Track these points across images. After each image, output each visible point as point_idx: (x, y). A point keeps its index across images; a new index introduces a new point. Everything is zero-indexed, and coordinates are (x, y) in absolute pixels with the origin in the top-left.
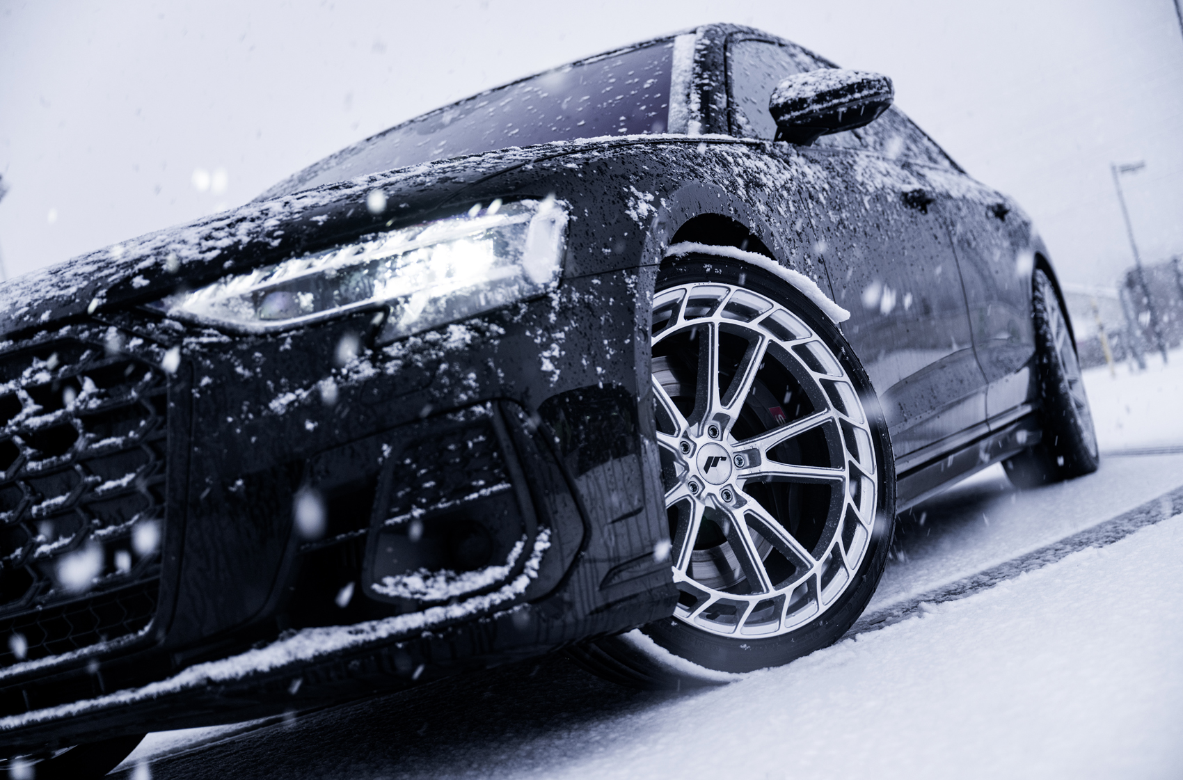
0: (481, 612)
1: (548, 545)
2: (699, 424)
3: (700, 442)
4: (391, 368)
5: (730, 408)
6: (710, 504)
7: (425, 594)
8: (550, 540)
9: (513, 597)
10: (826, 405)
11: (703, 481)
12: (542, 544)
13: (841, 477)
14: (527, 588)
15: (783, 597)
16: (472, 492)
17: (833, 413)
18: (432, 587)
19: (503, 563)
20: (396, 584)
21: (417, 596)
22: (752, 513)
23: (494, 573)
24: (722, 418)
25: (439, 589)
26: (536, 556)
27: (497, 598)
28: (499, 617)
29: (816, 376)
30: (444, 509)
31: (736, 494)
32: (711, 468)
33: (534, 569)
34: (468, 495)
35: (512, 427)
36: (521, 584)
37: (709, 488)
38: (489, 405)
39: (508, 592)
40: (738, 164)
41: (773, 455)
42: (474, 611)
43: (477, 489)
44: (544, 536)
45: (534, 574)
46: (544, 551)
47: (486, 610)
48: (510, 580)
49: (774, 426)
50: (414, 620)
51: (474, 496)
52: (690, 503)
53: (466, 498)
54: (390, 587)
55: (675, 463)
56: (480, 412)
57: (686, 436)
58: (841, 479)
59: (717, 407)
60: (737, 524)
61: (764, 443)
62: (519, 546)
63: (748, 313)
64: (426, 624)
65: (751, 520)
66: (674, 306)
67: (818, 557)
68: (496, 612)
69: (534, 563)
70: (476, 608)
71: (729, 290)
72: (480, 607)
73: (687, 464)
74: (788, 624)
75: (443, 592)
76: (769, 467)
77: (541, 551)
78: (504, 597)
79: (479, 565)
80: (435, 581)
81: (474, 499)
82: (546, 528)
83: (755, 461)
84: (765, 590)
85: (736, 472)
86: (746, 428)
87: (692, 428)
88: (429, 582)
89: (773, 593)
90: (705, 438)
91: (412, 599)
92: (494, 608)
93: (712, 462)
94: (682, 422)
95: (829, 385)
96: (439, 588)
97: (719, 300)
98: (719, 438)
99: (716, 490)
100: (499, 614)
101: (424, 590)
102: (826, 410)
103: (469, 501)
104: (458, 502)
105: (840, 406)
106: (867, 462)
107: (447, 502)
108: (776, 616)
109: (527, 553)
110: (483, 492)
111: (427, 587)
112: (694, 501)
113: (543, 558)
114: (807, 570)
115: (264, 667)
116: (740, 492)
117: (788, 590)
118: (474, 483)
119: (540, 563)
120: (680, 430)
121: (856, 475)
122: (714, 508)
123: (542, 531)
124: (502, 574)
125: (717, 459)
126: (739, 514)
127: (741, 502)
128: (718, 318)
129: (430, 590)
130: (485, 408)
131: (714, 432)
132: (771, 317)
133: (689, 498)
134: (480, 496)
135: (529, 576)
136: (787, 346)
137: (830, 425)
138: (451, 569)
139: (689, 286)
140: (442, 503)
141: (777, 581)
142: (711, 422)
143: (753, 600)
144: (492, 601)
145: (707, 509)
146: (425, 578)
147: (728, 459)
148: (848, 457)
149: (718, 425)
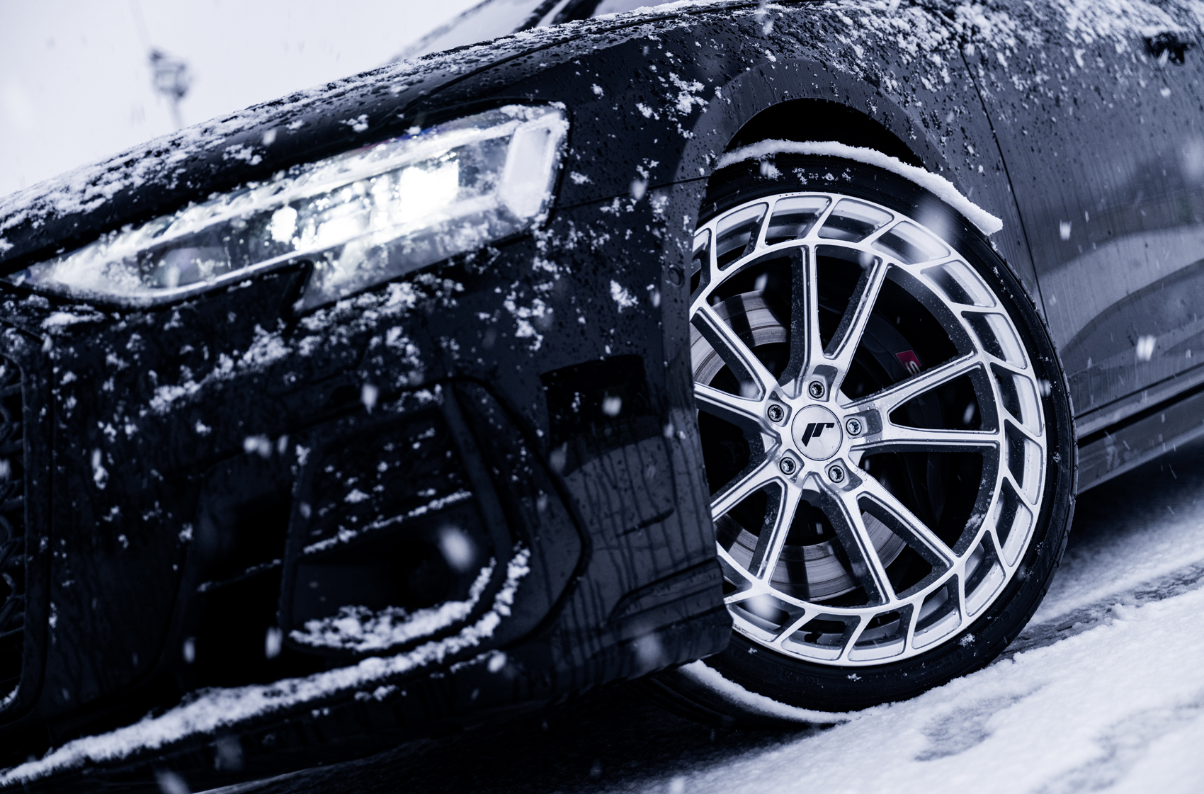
0: (432, 664)
1: (525, 570)
2: (796, 380)
3: (796, 405)
4: (306, 345)
5: (836, 357)
6: (812, 485)
7: (360, 642)
8: (529, 564)
9: (476, 642)
11: (802, 456)
12: (518, 569)
13: (994, 442)
14: (496, 630)
15: (910, 608)
16: (419, 506)
17: (982, 357)
18: (372, 632)
19: (465, 597)
20: (323, 631)
21: (349, 645)
22: (869, 497)
23: (454, 610)
25: (380, 635)
26: (510, 586)
27: (454, 644)
28: (457, 670)
29: (956, 309)
30: (382, 529)
31: (849, 471)
32: (812, 439)
33: (505, 604)
34: (413, 509)
35: (472, 416)
36: (488, 624)
37: (810, 466)
38: (438, 388)
39: (470, 636)
40: (861, 26)
41: (900, 416)
42: (423, 663)
43: (426, 501)
44: (521, 559)
45: (505, 611)
46: (521, 579)
47: (440, 661)
48: (473, 618)
49: (903, 376)
50: (345, 678)
51: (422, 510)
52: (780, 488)
53: (411, 514)
54: (315, 634)
55: (762, 435)
56: (426, 399)
57: (774, 396)
58: (995, 446)
59: (817, 356)
60: (847, 512)
61: (886, 402)
63: (859, 229)
64: (359, 683)
65: (867, 505)
66: (753, 227)
67: (960, 553)
68: (454, 663)
69: (507, 595)
70: (425, 660)
71: (830, 200)
72: (432, 657)
73: (778, 434)
74: (916, 644)
75: (384, 638)
76: (892, 433)
77: (517, 580)
78: (464, 643)
79: (433, 602)
80: (377, 623)
81: (421, 515)
82: (523, 547)
83: (875, 426)
84: (884, 600)
85: (848, 442)
87: (784, 388)
88: (368, 626)
89: (895, 603)
90: (805, 398)
91: (343, 649)
92: (450, 658)
93: (813, 431)
94: (769, 381)
95: (978, 321)
96: (382, 633)
97: (817, 213)
98: (825, 397)
99: (821, 468)
100: (457, 666)
101: (359, 636)
102: (972, 353)
103: (414, 518)
104: (400, 518)
105: (992, 346)
107: (384, 520)
108: (901, 633)
109: (498, 581)
110: (434, 504)
111: (365, 632)
112: (786, 485)
113: (519, 588)
114: (946, 570)
115: (154, 743)
116: (853, 468)
117: (916, 599)
118: (421, 493)
119: (515, 595)
120: (764, 391)
122: (818, 491)
123: (518, 552)
124: (462, 612)
125: (820, 426)
126: (850, 501)
127: (855, 482)
128: (812, 239)
129: (368, 637)
130: (433, 393)
131: (817, 390)
132: (892, 232)
133: (778, 481)
134: (430, 511)
135: (499, 614)
138: (400, 606)
139: (771, 199)
140: (379, 522)
141: (901, 587)
142: (811, 377)
143: (866, 614)
144: (448, 648)
145: (805, 492)
146: (364, 620)
147: (836, 425)
148: (1003, 415)
149: (822, 379)
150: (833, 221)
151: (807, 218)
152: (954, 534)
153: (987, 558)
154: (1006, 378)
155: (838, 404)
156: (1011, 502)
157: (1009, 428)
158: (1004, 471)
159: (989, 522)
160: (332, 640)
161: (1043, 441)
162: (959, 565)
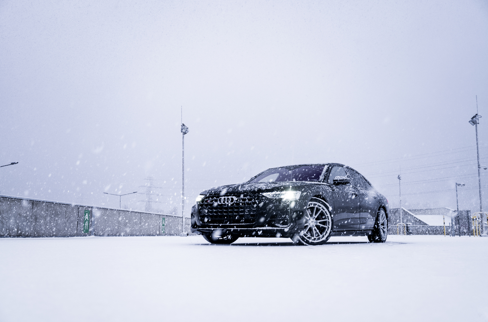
3: (311, 219)
10: (326, 219)
17: (327, 220)
19: (287, 225)
23: (286, 226)
24: (314, 217)
37: (311, 225)
49: (320, 220)
50: (278, 228)
54: (277, 225)
57: (310, 218)
59: (314, 216)
61: (319, 221)
62: (289, 224)
63: (320, 206)
65: (315, 229)
69: (290, 226)
74: (316, 241)
76: (318, 224)
79: (285, 225)
83: (317, 223)
85: (315, 224)
86: (317, 219)
90: (312, 219)
93: (312, 222)
94: (310, 217)
95: (328, 217)
96: (281, 226)
99: (312, 225)
105: (328, 219)
106: (330, 227)
109: (290, 225)
115: (264, 229)
116: (314, 226)
121: (328, 227)
126: (313, 229)
127: (314, 227)
128: (316, 206)
131: (313, 219)
136: (324, 211)
137: (327, 221)
139: (314, 202)
148: (328, 225)
150: (318, 205)
151: (316, 204)
152: (321, 234)
153: (323, 236)
154: (329, 222)
155: (314, 220)
156: (327, 232)
157: (328, 226)
158: (327, 230)
159: (324, 233)
160: (278, 225)
161: (331, 228)
162: (321, 236)
